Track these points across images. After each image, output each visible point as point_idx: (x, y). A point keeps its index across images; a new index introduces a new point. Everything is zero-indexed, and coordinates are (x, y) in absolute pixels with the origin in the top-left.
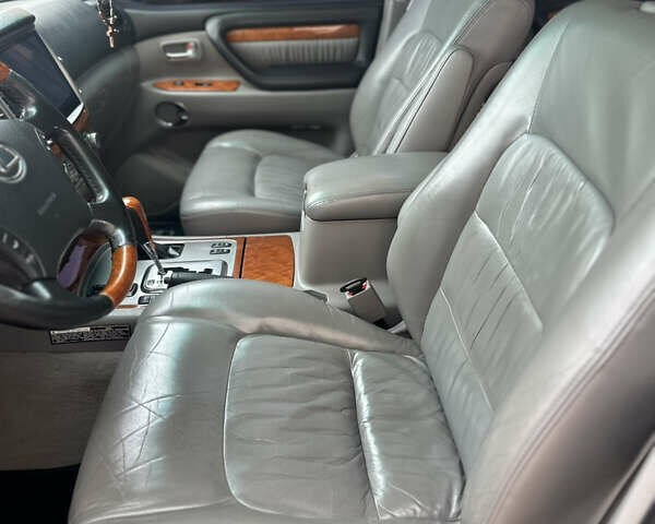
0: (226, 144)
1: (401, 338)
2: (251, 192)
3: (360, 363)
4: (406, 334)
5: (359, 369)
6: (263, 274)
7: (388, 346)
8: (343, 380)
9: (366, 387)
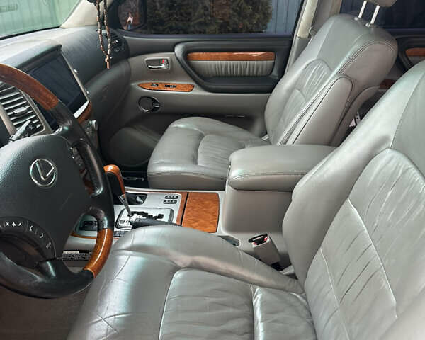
1: (290, 279)
2: (195, 160)
3: (259, 296)
4: (293, 276)
5: (258, 301)
6: (197, 221)
7: (281, 285)
8: (247, 309)
9: (262, 317)
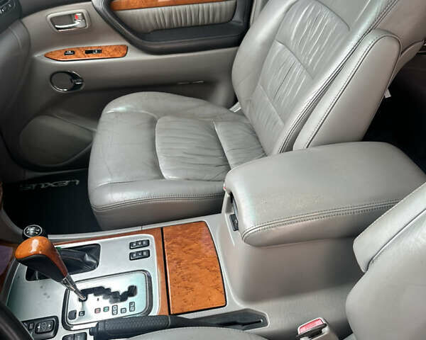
0: (120, 109)
